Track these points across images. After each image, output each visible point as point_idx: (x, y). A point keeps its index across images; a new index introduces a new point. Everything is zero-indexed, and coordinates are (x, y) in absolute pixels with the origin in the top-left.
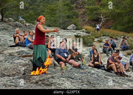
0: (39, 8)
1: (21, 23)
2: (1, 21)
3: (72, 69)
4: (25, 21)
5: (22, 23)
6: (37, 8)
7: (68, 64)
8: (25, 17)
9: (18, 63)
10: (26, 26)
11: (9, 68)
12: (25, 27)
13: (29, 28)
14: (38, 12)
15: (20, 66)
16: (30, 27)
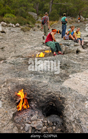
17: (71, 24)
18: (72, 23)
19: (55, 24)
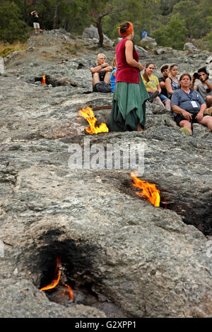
0: (198, 6)
1: (145, 48)
2: (99, 47)
3: (207, 135)
4: (155, 44)
5: (147, 47)
6: (192, 6)
7: (200, 126)
8: (161, 32)
9: (73, 118)
10: (156, 53)
11: (53, 126)
12: (153, 58)
13: (163, 59)
14: (195, 15)
15: (75, 124)
16: (166, 56)
17: (75, 54)
18: (78, 53)
19: (18, 54)
